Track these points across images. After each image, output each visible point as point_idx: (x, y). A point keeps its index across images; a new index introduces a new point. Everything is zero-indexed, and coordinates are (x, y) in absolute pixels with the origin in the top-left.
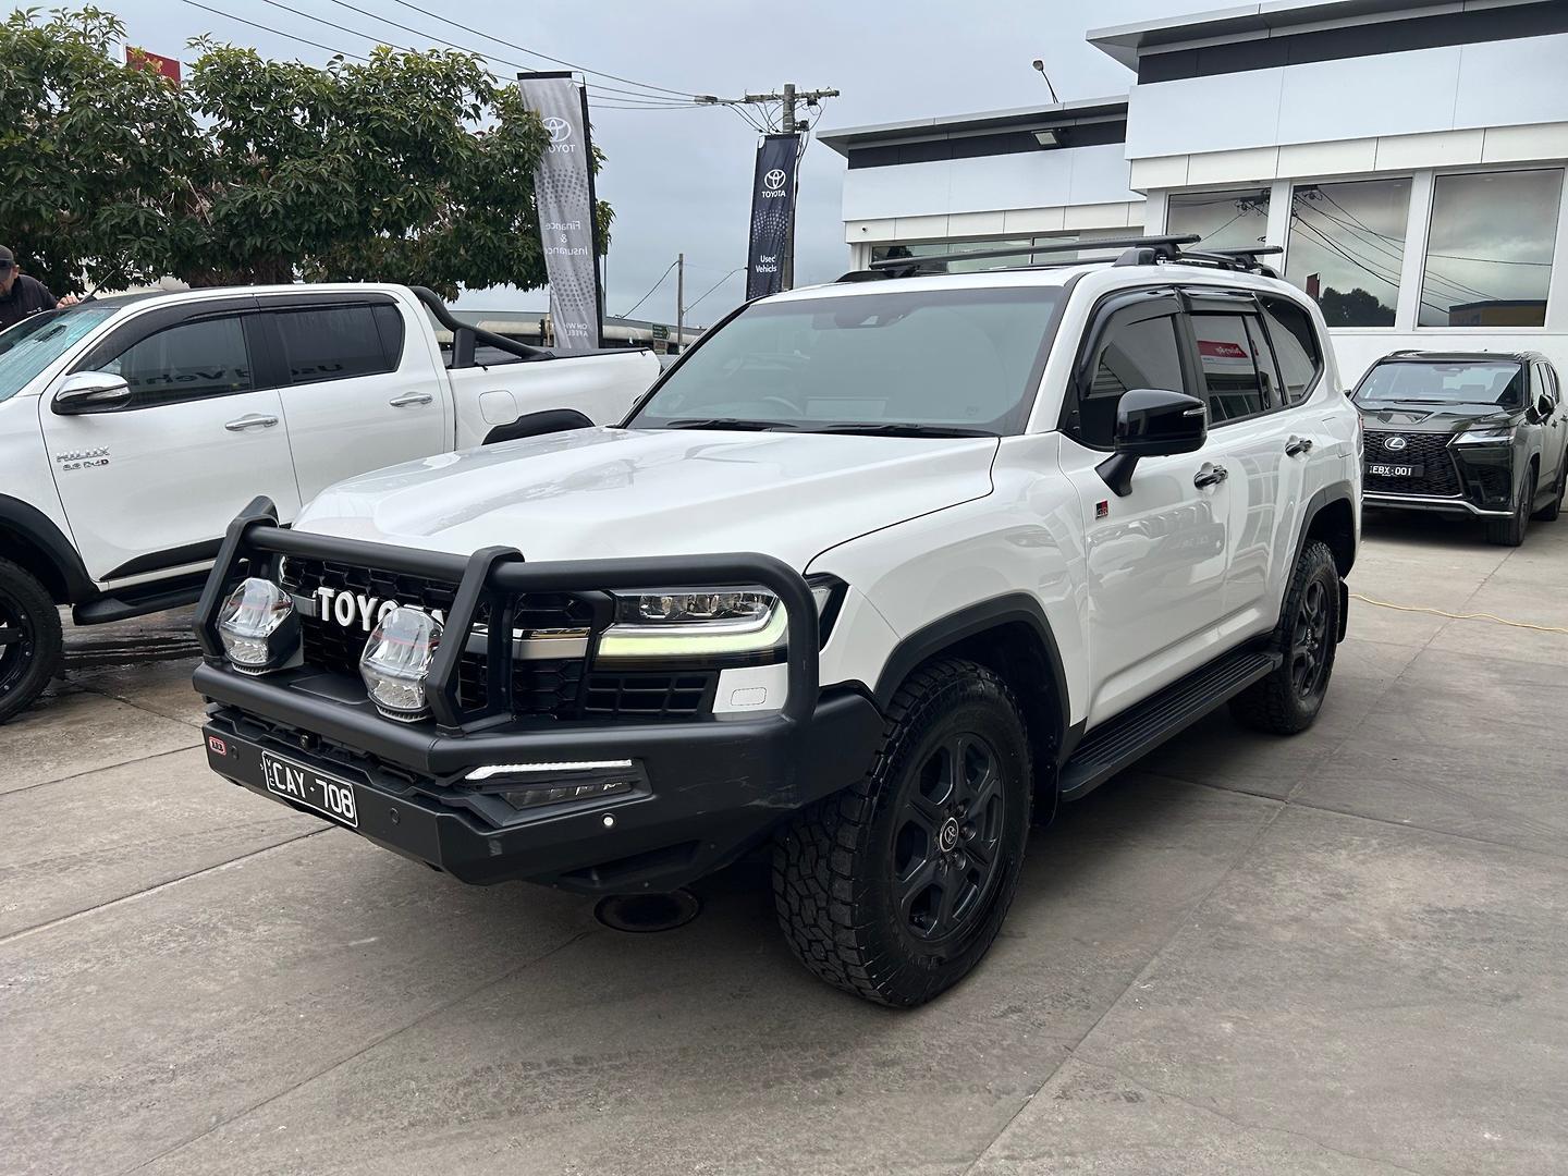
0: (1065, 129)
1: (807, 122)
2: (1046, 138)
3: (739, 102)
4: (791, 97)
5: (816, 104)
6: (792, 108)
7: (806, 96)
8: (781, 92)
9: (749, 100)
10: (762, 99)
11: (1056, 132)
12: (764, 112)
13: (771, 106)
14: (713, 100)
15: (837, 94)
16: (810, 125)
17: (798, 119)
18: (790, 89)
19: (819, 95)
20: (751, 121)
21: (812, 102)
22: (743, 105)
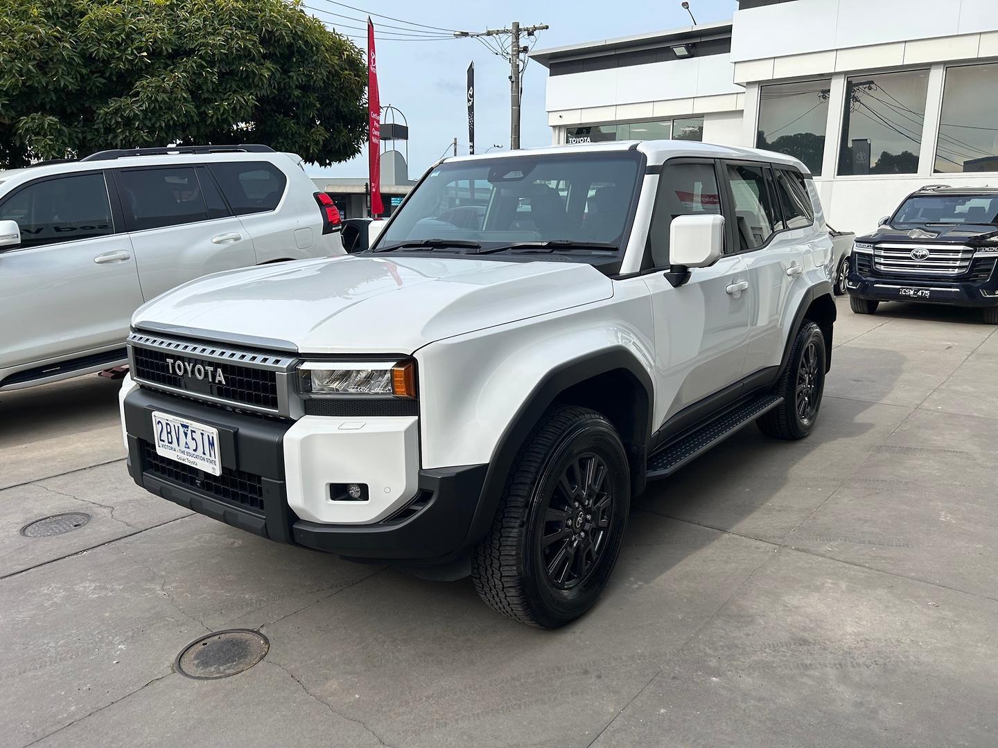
0: (694, 45)
1: (527, 47)
2: (680, 51)
3: (483, 34)
4: (517, 30)
5: (533, 35)
6: (517, 38)
7: (527, 30)
8: (510, 27)
9: (489, 34)
10: (498, 32)
11: (687, 47)
12: (499, 42)
13: (503, 36)
14: (466, 34)
15: (547, 27)
16: (530, 49)
17: (522, 45)
18: (517, 25)
19: (535, 29)
20: (490, 47)
21: (530, 34)
22: (485, 37)
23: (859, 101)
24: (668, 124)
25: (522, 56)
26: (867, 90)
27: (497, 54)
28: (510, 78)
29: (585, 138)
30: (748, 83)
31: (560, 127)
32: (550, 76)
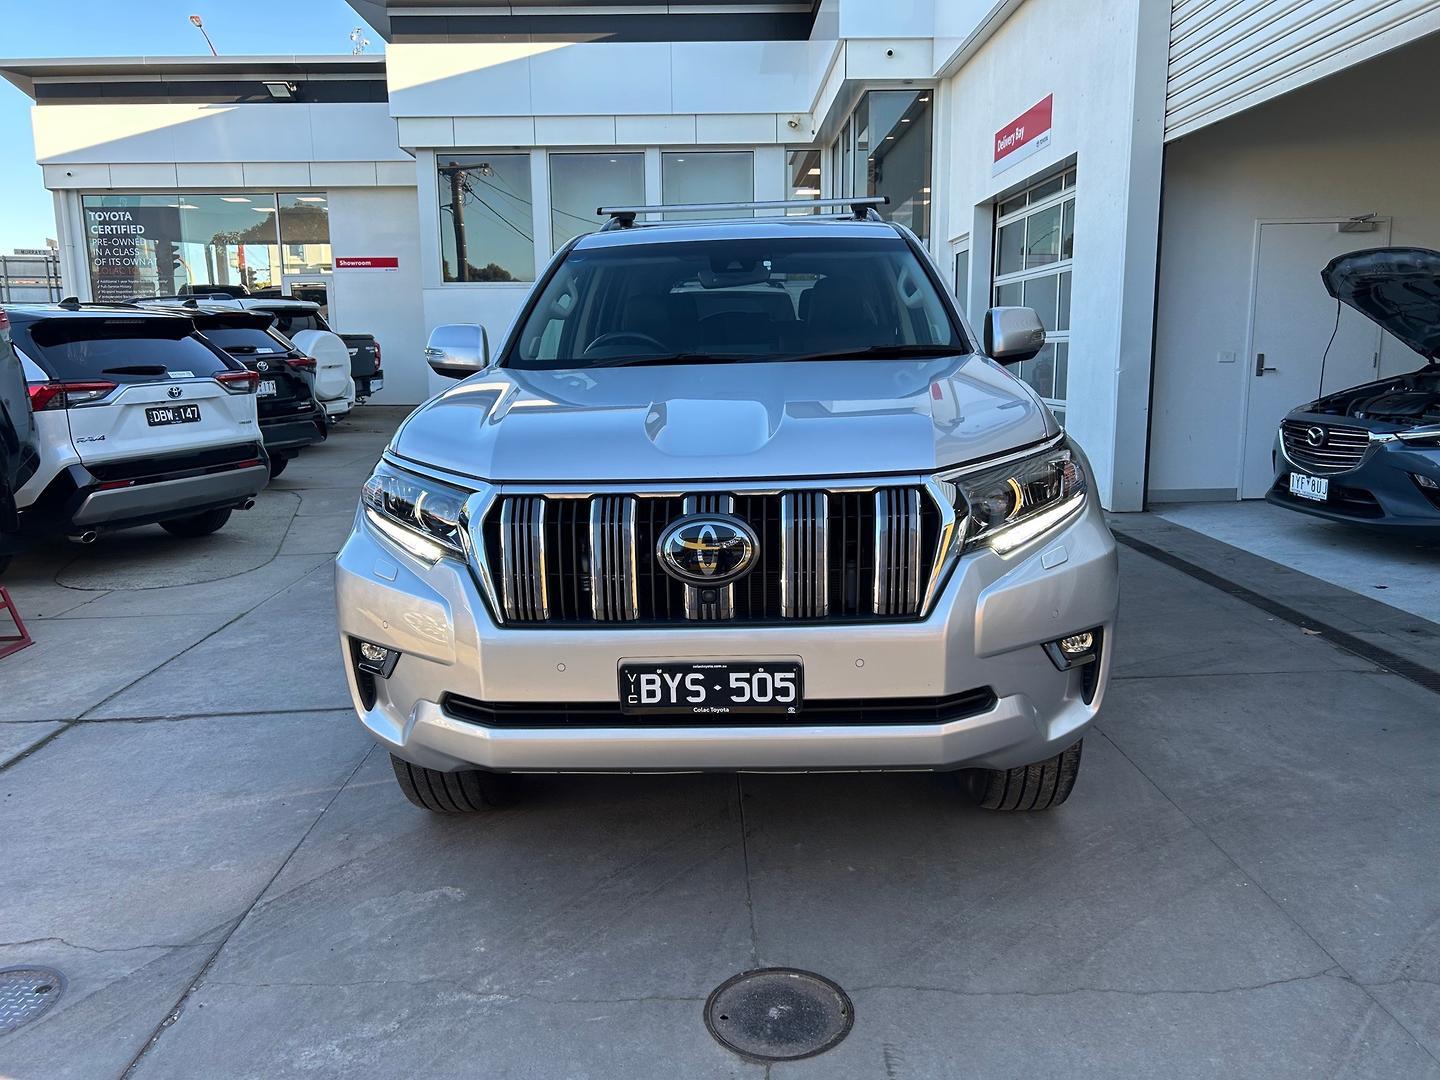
0: (298, 84)
2: (279, 90)
11: (288, 84)
24: (270, 198)
29: (122, 214)
30: (418, 149)
31: (69, 192)
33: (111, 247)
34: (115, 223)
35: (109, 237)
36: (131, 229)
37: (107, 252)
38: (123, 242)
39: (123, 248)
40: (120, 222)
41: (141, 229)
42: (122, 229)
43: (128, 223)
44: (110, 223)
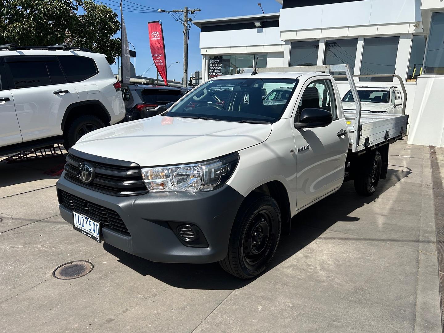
0: (264, 22)
1: (191, 19)
2: (258, 24)
4: (187, 11)
5: (194, 13)
6: (187, 14)
7: (191, 11)
9: (174, 11)
10: (178, 11)
11: (261, 23)
12: (178, 15)
13: (180, 13)
14: (164, 11)
15: (200, 11)
17: (189, 18)
18: (187, 9)
19: (195, 11)
20: (175, 18)
21: (193, 13)
22: (172, 13)
23: (330, 51)
24: (253, 56)
25: (189, 22)
26: (333, 46)
27: (177, 21)
28: (184, 32)
29: (217, 61)
30: (286, 40)
31: (206, 55)
32: (202, 32)
33: (214, 70)
34: (215, 63)
35: (213, 67)
36: (219, 65)
37: (213, 71)
38: (216, 68)
39: (216, 70)
40: (216, 63)
41: (221, 65)
42: (216, 65)
43: (218, 63)
44: (214, 63)
